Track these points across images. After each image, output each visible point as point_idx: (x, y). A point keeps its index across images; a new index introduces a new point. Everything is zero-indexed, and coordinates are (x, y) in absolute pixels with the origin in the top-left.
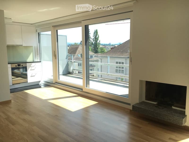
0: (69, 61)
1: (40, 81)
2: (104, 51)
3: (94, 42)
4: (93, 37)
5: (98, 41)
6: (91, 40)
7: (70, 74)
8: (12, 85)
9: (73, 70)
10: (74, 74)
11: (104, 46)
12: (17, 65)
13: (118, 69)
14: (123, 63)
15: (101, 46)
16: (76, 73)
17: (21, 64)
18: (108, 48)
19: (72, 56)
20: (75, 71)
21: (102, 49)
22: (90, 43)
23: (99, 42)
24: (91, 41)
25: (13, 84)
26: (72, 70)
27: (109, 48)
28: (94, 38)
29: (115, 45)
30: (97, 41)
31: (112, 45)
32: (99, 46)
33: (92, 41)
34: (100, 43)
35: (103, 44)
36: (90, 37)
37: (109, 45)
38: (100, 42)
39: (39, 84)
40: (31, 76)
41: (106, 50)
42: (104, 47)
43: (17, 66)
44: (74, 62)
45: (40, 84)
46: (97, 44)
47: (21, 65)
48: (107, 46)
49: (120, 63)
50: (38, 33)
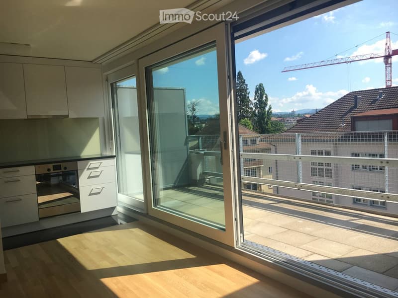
0: (192, 152)
1: (113, 208)
2: (281, 128)
3: (259, 111)
4: (255, 101)
5: (267, 109)
6: (251, 106)
7: (196, 185)
8: (38, 220)
9: (204, 174)
10: (205, 185)
11: (280, 119)
12: (51, 166)
13: (318, 167)
14: (328, 153)
15: (273, 119)
16: (211, 183)
17: (63, 165)
18: (289, 121)
19: (200, 139)
20: (209, 177)
21: (275, 124)
22: (250, 112)
23: (269, 109)
24: (252, 108)
25: (40, 219)
26: (200, 175)
27: (292, 122)
28: (258, 102)
29: (305, 114)
30: (264, 109)
31: (299, 115)
32: (269, 119)
33: (254, 109)
34: (271, 112)
35: (279, 114)
36: (250, 101)
37: (292, 115)
38: (272, 109)
39: (110, 216)
40: (90, 194)
41: (286, 126)
42: (280, 121)
43: (52, 169)
44: (205, 154)
45: (112, 215)
46: (264, 114)
47: (62, 168)
48: (288, 119)
49: (320, 153)
50: (112, 84)
